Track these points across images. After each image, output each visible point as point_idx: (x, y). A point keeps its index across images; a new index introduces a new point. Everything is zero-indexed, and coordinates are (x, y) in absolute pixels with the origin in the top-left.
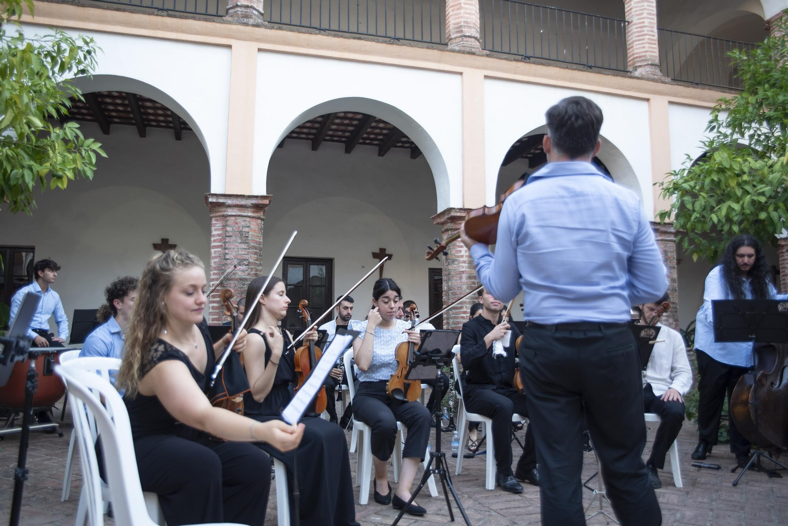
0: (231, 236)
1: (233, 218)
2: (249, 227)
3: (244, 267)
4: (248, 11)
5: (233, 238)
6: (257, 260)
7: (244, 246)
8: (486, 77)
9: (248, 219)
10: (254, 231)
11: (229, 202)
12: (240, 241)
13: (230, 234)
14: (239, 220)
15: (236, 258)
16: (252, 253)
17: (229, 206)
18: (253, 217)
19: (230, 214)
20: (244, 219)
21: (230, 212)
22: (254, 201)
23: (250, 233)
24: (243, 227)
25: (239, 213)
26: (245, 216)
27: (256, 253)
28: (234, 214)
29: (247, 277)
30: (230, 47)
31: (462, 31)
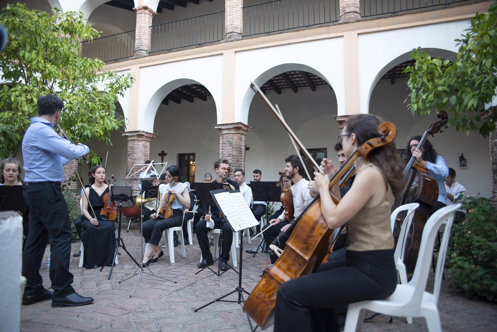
0: (225, 144)
1: (225, 135)
2: (232, 138)
3: (231, 158)
4: (232, 34)
5: (226, 144)
6: (238, 154)
7: (230, 148)
8: (359, 34)
9: (232, 135)
10: (236, 140)
11: (223, 127)
12: (228, 145)
13: (225, 142)
14: (228, 135)
15: (227, 153)
16: (235, 151)
17: (224, 130)
18: (234, 133)
19: (224, 133)
20: (230, 135)
21: (224, 132)
22: (234, 126)
23: (233, 141)
24: (230, 138)
25: (228, 132)
26: (230, 133)
27: (237, 151)
28: (225, 133)
29: (232, 162)
30: (222, 54)
31: (345, 10)
